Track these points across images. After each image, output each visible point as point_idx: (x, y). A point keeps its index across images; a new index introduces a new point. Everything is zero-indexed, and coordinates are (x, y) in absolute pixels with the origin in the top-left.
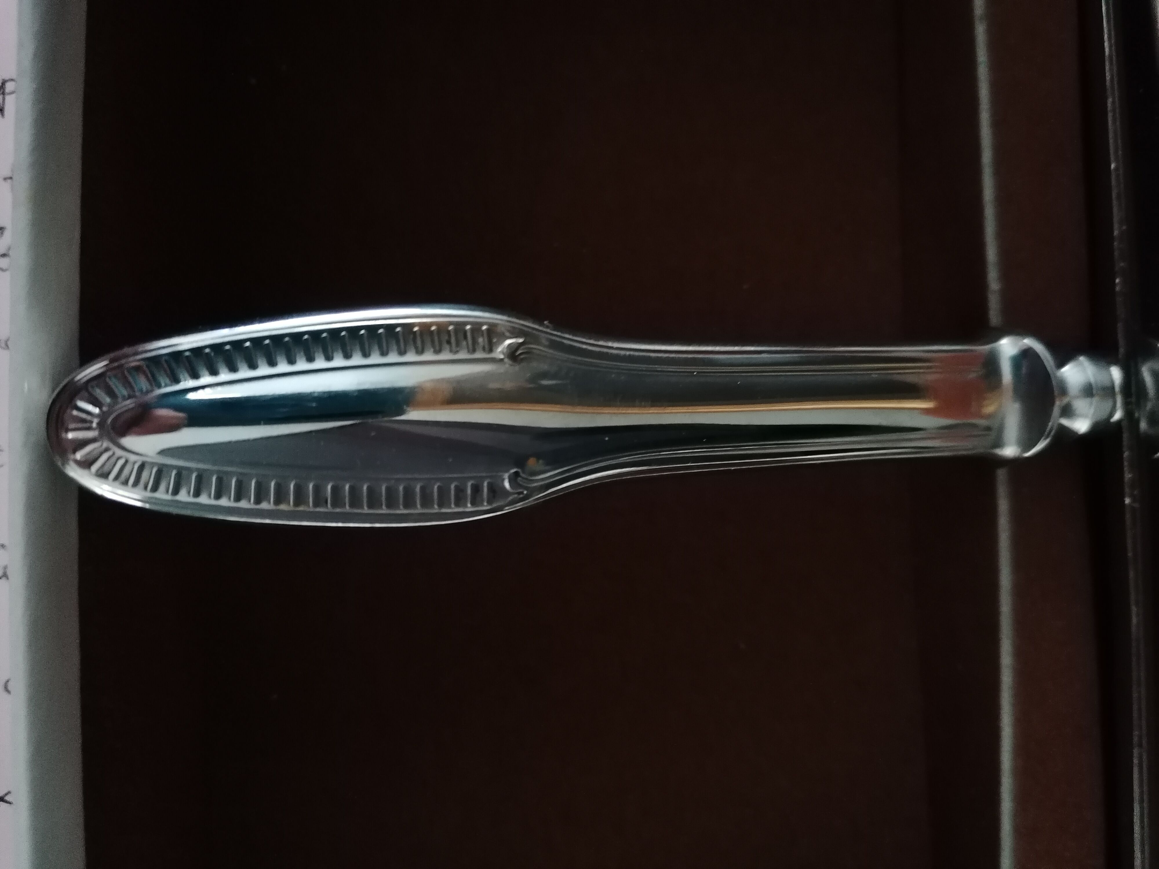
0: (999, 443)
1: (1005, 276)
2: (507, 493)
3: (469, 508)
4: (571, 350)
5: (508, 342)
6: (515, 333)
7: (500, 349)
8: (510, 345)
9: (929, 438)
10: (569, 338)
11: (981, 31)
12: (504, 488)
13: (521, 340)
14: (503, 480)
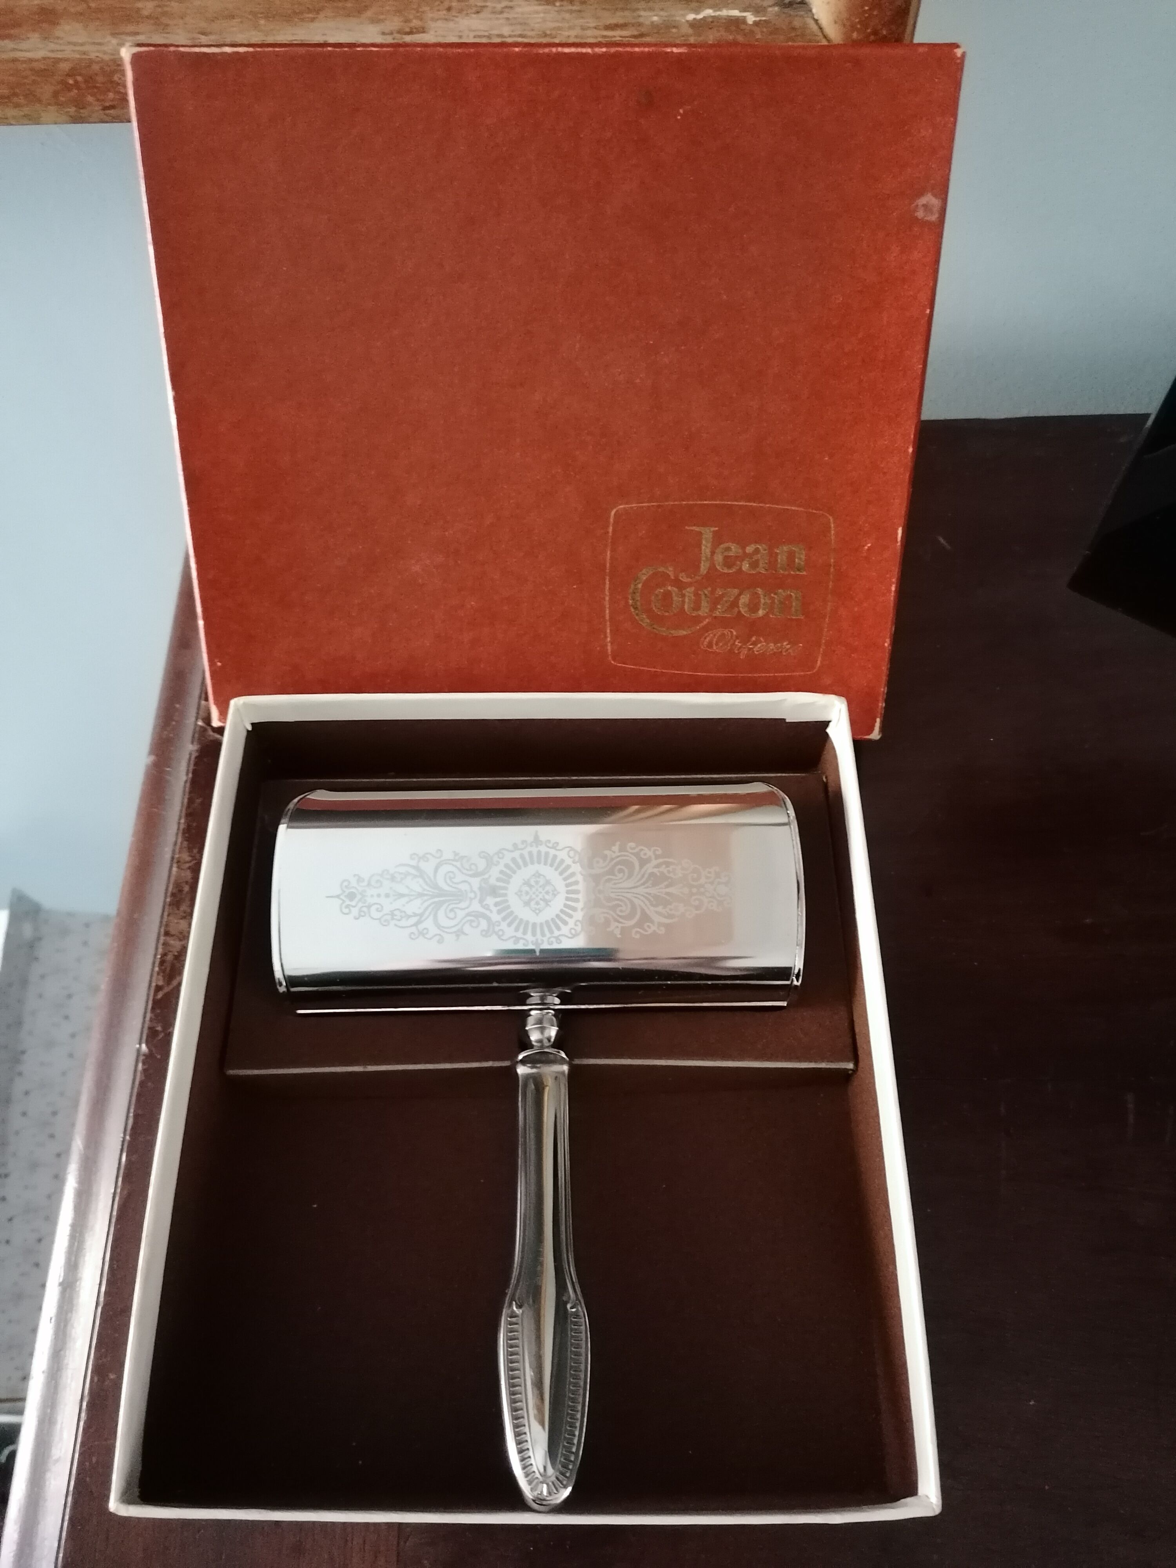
0: (563, 1073)
1: (487, 1060)
2: (578, 1310)
3: (583, 1328)
4: (518, 1281)
5: (515, 1308)
6: (510, 1305)
7: (517, 1312)
8: (516, 1308)
9: (560, 1107)
10: (513, 1281)
11: (371, 1068)
12: (574, 1312)
13: (514, 1303)
14: (572, 1311)
